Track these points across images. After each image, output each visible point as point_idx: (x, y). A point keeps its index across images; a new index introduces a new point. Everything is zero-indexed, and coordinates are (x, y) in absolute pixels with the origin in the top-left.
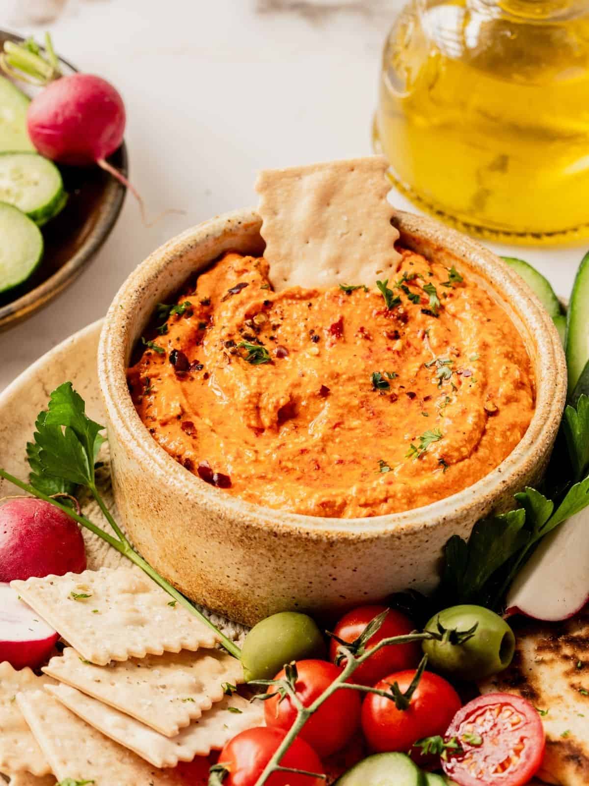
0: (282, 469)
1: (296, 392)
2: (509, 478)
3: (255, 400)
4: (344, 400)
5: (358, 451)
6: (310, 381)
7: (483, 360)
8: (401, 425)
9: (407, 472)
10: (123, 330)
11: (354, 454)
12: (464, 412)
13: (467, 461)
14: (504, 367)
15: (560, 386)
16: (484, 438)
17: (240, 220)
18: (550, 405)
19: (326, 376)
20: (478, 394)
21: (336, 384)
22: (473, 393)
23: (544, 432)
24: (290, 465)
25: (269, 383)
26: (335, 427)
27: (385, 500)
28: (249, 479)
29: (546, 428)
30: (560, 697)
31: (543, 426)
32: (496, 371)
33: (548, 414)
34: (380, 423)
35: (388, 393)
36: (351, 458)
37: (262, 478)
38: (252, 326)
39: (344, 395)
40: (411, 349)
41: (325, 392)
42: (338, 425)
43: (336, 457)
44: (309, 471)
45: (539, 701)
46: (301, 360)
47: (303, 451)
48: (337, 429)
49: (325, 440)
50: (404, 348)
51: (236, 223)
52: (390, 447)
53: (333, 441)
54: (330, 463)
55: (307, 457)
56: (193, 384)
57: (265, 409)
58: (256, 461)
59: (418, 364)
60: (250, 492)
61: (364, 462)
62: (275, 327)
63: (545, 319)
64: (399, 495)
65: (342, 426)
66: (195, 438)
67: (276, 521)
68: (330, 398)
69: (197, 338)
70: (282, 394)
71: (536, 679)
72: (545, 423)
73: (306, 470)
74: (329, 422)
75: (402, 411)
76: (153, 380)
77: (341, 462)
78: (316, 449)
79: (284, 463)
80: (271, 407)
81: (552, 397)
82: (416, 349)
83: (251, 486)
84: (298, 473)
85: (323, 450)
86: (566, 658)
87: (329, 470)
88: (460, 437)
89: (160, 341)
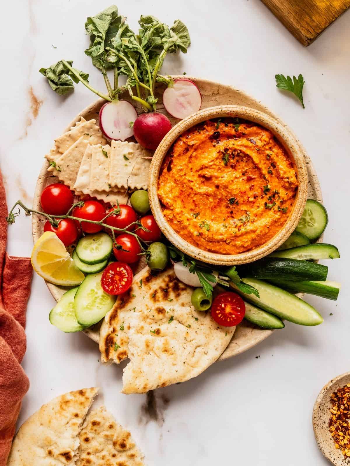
0: (183, 185)
1: (214, 179)
2: (198, 258)
3: (204, 167)
4: (218, 193)
5: (200, 205)
6: (220, 180)
7: (246, 233)
8: (217, 214)
9: (194, 223)
10: (212, 114)
11: (199, 204)
12: (221, 234)
13: (205, 240)
14: (247, 240)
15: (245, 261)
16: (217, 243)
17: (279, 131)
18: (235, 261)
19: (224, 185)
20: (232, 236)
21: (223, 188)
22: (231, 234)
23: (222, 262)
24: (185, 186)
25: (213, 168)
26: (205, 194)
27: (178, 222)
28: (173, 177)
29: (224, 262)
30: (150, 289)
31: (224, 261)
32: (245, 239)
33: (230, 261)
34: (215, 207)
35: (229, 205)
36: (197, 203)
37: (175, 180)
38: (238, 154)
39: (220, 193)
40: (252, 204)
41: (217, 187)
42: (207, 195)
43: (195, 199)
44: (186, 193)
45: (146, 283)
46: (231, 173)
47: (192, 189)
48: (205, 196)
49: (199, 194)
50: (251, 202)
51: (277, 131)
52: (206, 214)
53: (200, 196)
54: (192, 198)
55: (190, 190)
56: (210, 143)
57: (203, 171)
58: (181, 176)
59: (246, 209)
60: (169, 179)
61: (197, 208)
62: (242, 161)
63: (273, 247)
64: (182, 225)
65: (207, 197)
66: (184, 154)
67: (151, 193)
68: (216, 189)
69: (229, 136)
70: (209, 174)
71: (156, 279)
72: (226, 262)
73: (186, 192)
74: (207, 192)
75: (224, 212)
76: (205, 130)
77: (194, 201)
78: (194, 192)
79: (184, 184)
80: (204, 173)
81: (238, 260)
82: (253, 206)
83: (171, 178)
84: (183, 190)
85: (196, 194)
86: (167, 285)
87: (189, 199)
88: (210, 236)
89: (222, 126)
